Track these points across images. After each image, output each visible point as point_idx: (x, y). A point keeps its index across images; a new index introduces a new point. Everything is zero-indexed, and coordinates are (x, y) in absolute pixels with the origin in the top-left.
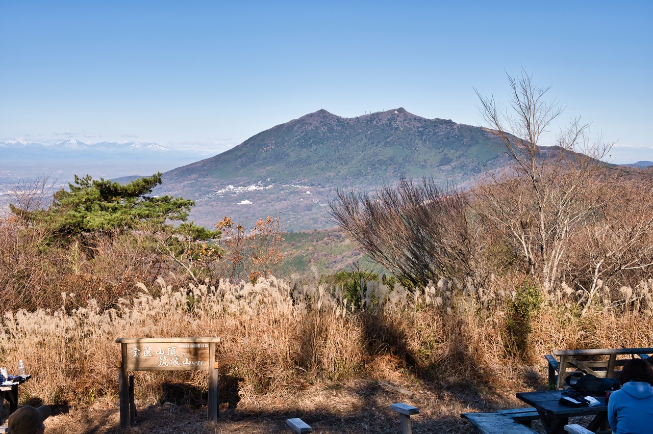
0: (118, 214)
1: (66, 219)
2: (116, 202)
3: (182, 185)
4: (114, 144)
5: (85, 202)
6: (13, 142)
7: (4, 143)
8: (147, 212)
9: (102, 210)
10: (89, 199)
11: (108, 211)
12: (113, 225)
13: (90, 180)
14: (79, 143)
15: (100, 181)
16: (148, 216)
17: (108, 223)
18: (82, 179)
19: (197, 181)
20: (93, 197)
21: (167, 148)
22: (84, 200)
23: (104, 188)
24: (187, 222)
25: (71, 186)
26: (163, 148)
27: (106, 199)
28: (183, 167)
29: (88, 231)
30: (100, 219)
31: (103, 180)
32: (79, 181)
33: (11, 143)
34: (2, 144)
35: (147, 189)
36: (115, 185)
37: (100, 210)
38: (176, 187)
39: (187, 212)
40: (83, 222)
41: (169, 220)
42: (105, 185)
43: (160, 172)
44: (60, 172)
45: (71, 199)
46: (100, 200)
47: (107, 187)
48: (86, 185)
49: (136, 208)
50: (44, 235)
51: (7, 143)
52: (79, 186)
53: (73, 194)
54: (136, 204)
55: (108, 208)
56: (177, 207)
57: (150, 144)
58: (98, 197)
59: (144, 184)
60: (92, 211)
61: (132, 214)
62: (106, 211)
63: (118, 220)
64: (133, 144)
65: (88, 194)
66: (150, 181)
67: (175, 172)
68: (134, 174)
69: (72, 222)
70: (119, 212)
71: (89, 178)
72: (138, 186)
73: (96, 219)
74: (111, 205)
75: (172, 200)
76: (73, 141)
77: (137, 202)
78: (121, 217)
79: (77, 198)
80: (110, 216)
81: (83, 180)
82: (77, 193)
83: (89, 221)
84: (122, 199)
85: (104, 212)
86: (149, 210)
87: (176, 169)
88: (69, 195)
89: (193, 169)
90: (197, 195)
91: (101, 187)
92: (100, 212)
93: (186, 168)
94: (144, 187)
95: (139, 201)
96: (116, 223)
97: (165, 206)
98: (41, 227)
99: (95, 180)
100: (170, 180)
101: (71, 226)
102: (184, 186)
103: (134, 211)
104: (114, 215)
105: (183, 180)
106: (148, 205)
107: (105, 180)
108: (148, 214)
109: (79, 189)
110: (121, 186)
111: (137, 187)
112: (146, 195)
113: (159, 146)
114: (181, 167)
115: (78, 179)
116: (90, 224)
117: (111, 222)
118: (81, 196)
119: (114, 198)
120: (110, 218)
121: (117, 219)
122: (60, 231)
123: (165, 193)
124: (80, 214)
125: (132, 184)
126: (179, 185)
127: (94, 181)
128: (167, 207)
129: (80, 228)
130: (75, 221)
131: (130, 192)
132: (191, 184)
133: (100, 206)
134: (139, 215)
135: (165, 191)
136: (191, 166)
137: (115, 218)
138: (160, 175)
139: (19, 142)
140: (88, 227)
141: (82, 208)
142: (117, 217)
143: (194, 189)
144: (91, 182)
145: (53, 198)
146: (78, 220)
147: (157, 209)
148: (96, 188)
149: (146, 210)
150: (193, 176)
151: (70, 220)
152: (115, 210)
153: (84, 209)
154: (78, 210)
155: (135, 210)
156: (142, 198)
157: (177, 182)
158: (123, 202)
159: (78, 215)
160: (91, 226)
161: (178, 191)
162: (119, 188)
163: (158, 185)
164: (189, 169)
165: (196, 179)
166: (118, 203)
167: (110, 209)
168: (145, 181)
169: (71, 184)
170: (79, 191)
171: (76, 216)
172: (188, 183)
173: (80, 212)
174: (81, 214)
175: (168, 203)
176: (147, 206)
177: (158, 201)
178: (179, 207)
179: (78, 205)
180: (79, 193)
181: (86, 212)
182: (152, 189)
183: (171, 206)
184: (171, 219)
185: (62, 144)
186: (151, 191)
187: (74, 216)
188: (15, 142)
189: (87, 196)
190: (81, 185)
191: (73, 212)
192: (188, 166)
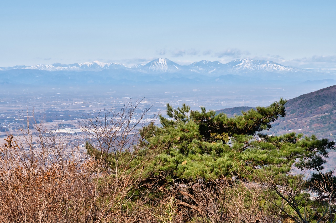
0: (224, 159)
1: (155, 165)
2: (222, 142)
3: (308, 119)
4: (216, 64)
5: (180, 142)
6: (89, 64)
7: (77, 65)
8: (265, 156)
9: (202, 153)
10: (185, 137)
11: (210, 154)
12: (217, 173)
13: (187, 112)
14: (170, 63)
15: (200, 112)
16: (265, 162)
17: (212, 171)
18: (177, 110)
19: (332, 114)
20: (191, 134)
21: (289, 67)
22: (178, 138)
23: (206, 122)
24: (324, 172)
25: (162, 119)
26: (282, 68)
27: (207, 138)
28: (311, 94)
29: (185, 181)
30: (199, 166)
31: (204, 110)
32: (173, 113)
33: (86, 65)
34: (75, 67)
35: (265, 124)
36: (220, 118)
37: (200, 153)
38: (300, 122)
39: (323, 158)
40: (177, 168)
41: (296, 169)
42: (207, 118)
43: (284, 99)
44: (145, 102)
45: (162, 138)
46: (199, 139)
47: (209, 120)
48: (182, 118)
49: (249, 151)
50: (129, 186)
51: (81, 65)
52: (173, 119)
53: (165, 130)
54: (249, 145)
55: (211, 150)
56: (306, 150)
57: (264, 62)
58: (197, 135)
59: (260, 116)
60: (189, 155)
61: (244, 159)
62: (208, 153)
63: (224, 167)
64: (241, 62)
65: (183, 130)
66: (270, 113)
67: (299, 102)
68: (242, 104)
69: (164, 168)
70: (226, 155)
71: (185, 108)
72: (252, 119)
73: (194, 165)
74: (215, 145)
75: (299, 140)
76: (162, 60)
77: (250, 142)
78: (228, 162)
79: (170, 135)
80: (213, 160)
81: (179, 111)
82: (170, 129)
83: (185, 168)
84: (229, 138)
85: (205, 156)
86: (266, 153)
87: (300, 97)
88: (160, 132)
89: (326, 97)
90: (331, 135)
91: (202, 121)
92: (200, 155)
93: (314, 95)
94: (260, 121)
95: (254, 140)
96: (222, 172)
97: (290, 148)
98: (125, 175)
99: (194, 111)
100: (292, 113)
101: (162, 173)
102: (312, 121)
103: (245, 155)
104: (219, 160)
105: (311, 113)
106: (265, 145)
107: (207, 111)
108: (267, 159)
109: (172, 123)
110: (229, 119)
111: (250, 121)
112: (263, 132)
113: (277, 64)
114: (307, 95)
115: (171, 110)
116: (187, 171)
117: (215, 169)
118: (174, 133)
119: (219, 136)
120: (213, 163)
121: (222, 165)
122: (148, 180)
123: (284, 131)
124: (173, 158)
125: (243, 116)
126: (305, 119)
127: (192, 113)
128: (293, 149)
129: (175, 177)
130: (167, 167)
131: (240, 128)
132: (322, 118)
133: (200, 147)
134: (254, 159)
135: (285, 128)
136: (323, 93)
137: (219, 164)
138: (283, 103)
139: (96, 63)
140: (184, 176)
141: (175, 149)
142: (223, 162)
143: (327, 125)
144: (188, 115)
145: (139, 136)
146: (171, 166)
147: (278, 152)
148: (195, 122)
149: (264, 153)
150: (326, 107)
151: (161, 166)
152: (220, 152)
153: (178, 150)
154: (171, 152)
155: (248, 154)
156: (257, 136)
157: (301, 115)
158: (230, 142)
159: (171, 159)
160: (188, 174)
161: (303, 128)
162: (225, 122)
163: (280, 118)
164: (320, 96)
165: (330, 112)
166: (224, 142)
167: (214, 152)
168: (262, 111)
169: (163, 116)
170: (172, 126)
171: (168, 160)
172: (317, 118)
173: (173, 155)
174: (175, 158)
175: (294, 143)
176: (263, 148)
177: (280, 140)
178: (311, 150)
179: (170, 144)
180: (172, 128)
181: (181, 154)
182: (271, 123)
183: (298, 149)
184: (299, 166)
185: (149, 64)
186: (270, 126)
187: (166, 160)
188: (91, 63)
189: (183, 133)
190: (176, 118)
191: (164, 155)
192: (317, 92)
